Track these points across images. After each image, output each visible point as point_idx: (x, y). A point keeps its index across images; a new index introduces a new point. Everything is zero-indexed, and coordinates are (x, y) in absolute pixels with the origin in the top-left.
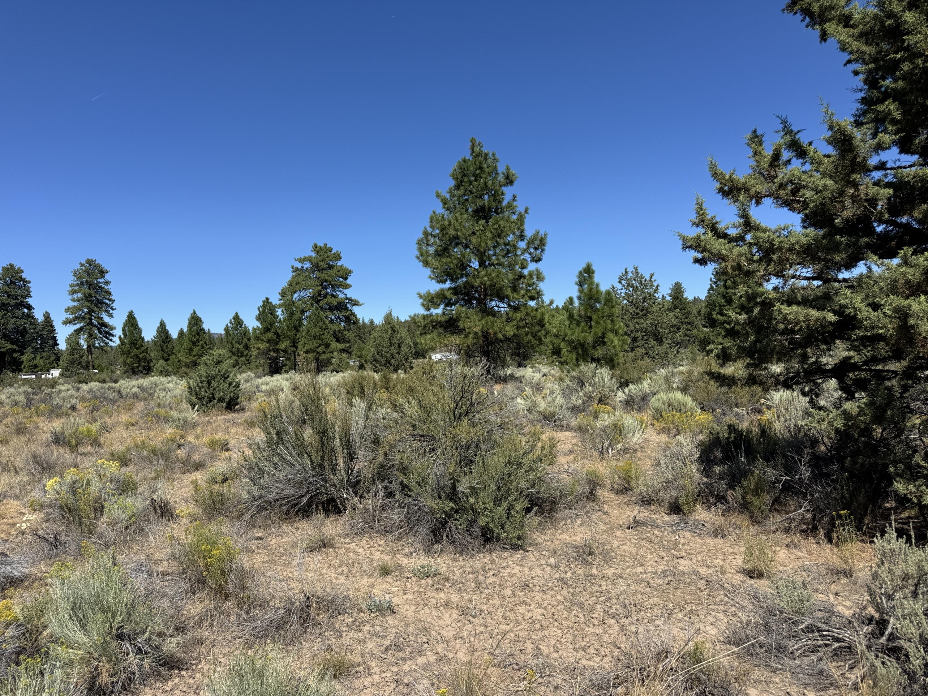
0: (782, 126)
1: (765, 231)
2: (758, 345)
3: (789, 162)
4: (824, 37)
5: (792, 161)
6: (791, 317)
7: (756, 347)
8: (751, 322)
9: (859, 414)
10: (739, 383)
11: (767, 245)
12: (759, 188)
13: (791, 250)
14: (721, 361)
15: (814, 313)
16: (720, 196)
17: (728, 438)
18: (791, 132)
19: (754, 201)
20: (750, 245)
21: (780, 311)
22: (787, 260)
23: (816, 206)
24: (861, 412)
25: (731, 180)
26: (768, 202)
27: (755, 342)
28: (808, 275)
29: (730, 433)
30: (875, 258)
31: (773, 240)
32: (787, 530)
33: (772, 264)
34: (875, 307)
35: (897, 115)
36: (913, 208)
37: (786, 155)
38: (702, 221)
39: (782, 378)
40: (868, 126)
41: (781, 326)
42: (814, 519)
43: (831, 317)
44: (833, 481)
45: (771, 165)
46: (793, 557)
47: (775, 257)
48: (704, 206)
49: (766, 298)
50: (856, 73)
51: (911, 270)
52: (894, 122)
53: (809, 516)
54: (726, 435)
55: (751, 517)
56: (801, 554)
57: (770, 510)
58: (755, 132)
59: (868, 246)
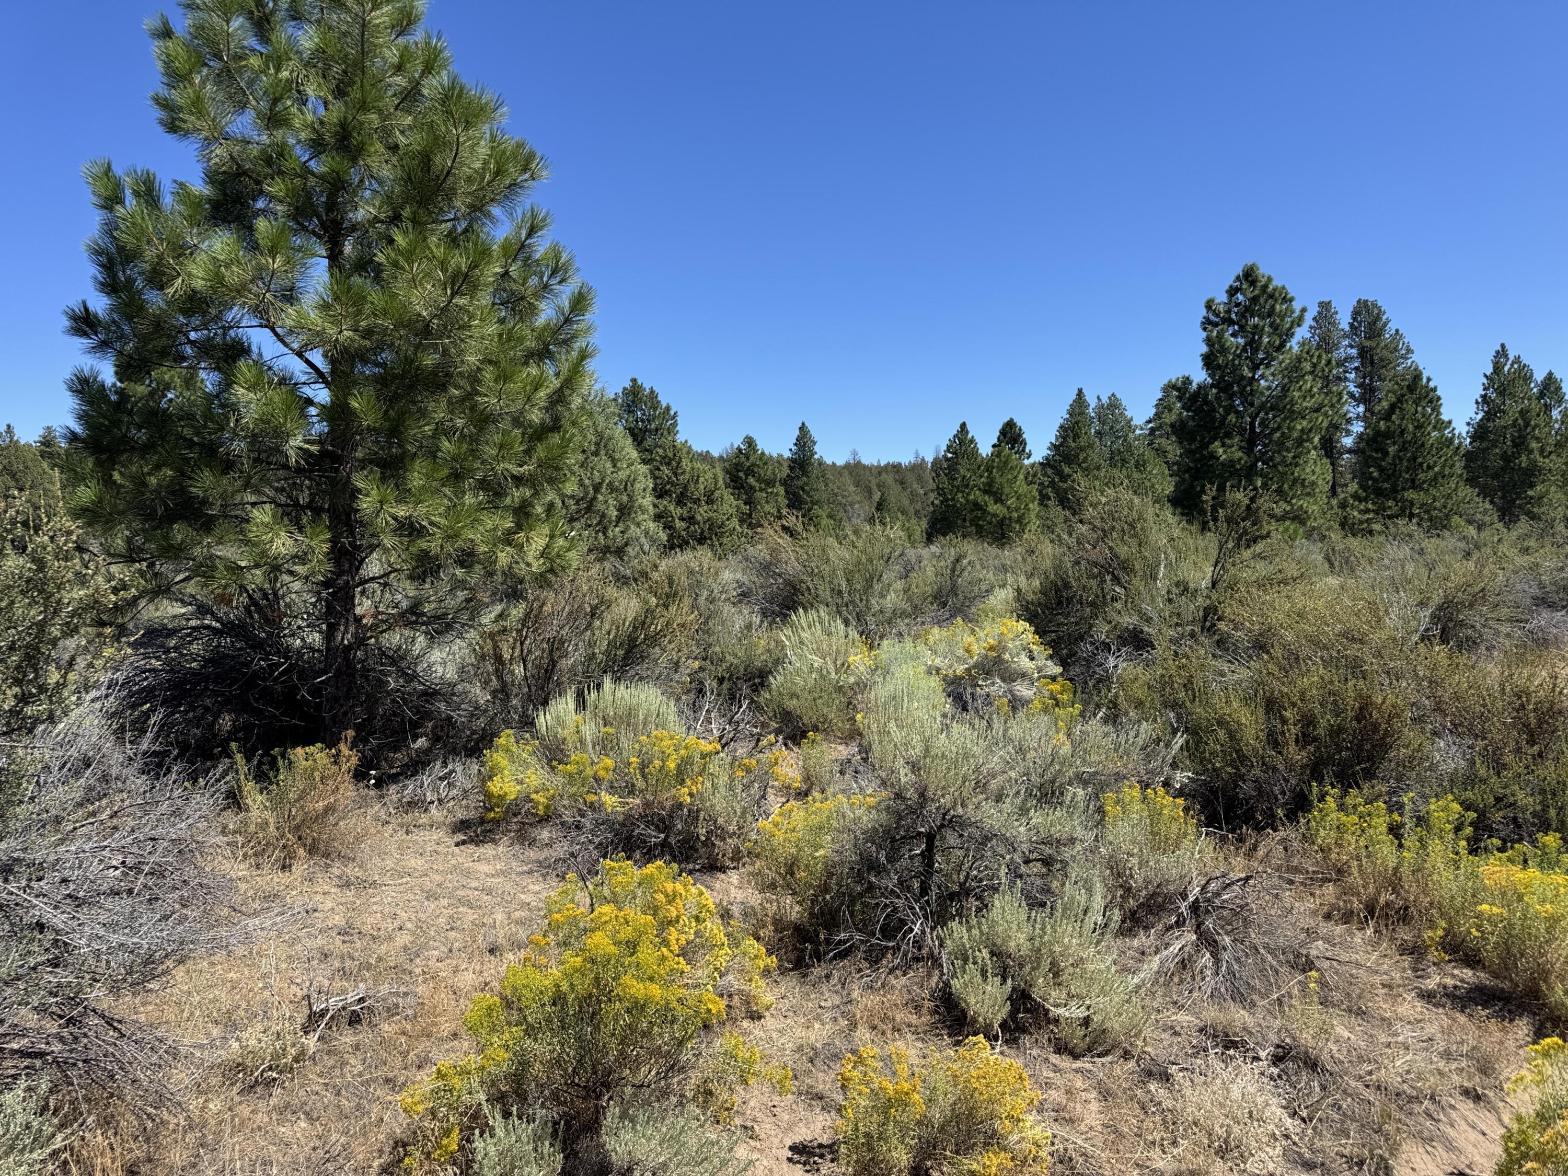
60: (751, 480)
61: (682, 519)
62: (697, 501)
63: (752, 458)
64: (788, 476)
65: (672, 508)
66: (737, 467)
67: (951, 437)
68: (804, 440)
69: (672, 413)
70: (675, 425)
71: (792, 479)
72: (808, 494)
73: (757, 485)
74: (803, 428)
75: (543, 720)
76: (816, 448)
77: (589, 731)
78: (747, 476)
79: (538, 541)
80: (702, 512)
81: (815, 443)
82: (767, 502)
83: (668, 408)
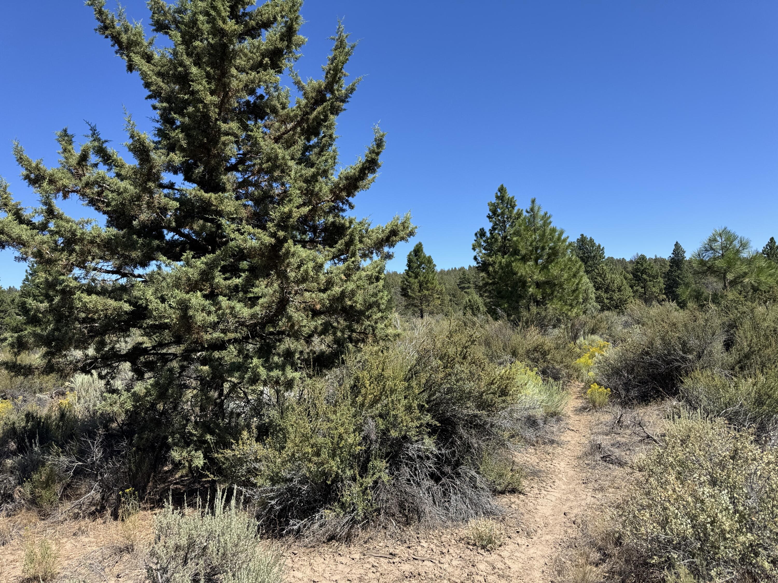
0: (91, 132)
1: (68, 221)
2: (56, 333)
3: (96, 165)
4: (131, 68)
5: (99, 166)
6: (90, 306)
7: (53, 336)
8: (51, 310)
9: (146, 395)
10: (37, 372)
11: (69, 235)
12: (65, 182)
13: (92, 242)
14: (16, 350)
15: (112, 303)
16: (26, 182)
17: (24, 428)
18: (99, 140)
19: (61, 194)
20: (53, 233)
21: (80, 299)
22: (89, 252)
23: (116, 205)
24: (148, 393)
25: (37, 168)
26: (74, 197)
27: (54, 330)
28: (109, 269)
29: (27, 422)
30: (165, 258)
31: (75, 230)
32: (76, 517)
33: (74, 255)
34: (163, 300)
35: (184, 143)
36: (193, 222)
37: (93, 158)
38: (6, 205)
39: (80, 365)
40: (162, 151)
41: (83, 315)
42: (103, 498)
43: (127, 307)
44: (123, 457)
45: (79, 163)
46: (79, 545)
47: (77, 248)
48: (8, 191)
49: (67, 286)
50: (155, 108)
51: (190, 270)
52: (182, 149)
53: (98, 497)
54: (23, 424)
55: (39, 512)
56: (87, 540)
57: (61, 499)
58: (65, 131)
59: (159, 249)
60: (644, 276)
61: (607, 299)
62: (614, 291)
63: (644, 266)
64: (669, 270)
65: (603, 294)
66: (637, 270)
67: (765, 246)
68: (678, 250)
69: (601, 248)
70: (603, 253)
71: (672, 272)
72: (681, 279)
73: (648, 279)
74: (677, 245)
75: (578, 342)
76: (685, 255)
77: (587, 343)
78: (642, 274)
79: (575, 310)
80: (616, 296)
81: (684, 252)
82: (654, 287)
83: (599, 246)
